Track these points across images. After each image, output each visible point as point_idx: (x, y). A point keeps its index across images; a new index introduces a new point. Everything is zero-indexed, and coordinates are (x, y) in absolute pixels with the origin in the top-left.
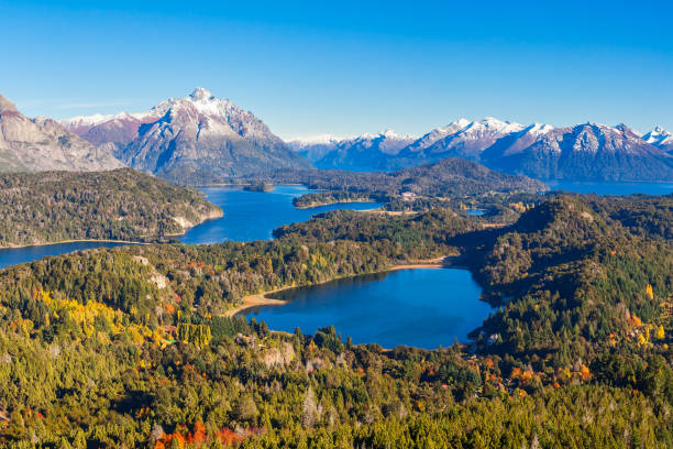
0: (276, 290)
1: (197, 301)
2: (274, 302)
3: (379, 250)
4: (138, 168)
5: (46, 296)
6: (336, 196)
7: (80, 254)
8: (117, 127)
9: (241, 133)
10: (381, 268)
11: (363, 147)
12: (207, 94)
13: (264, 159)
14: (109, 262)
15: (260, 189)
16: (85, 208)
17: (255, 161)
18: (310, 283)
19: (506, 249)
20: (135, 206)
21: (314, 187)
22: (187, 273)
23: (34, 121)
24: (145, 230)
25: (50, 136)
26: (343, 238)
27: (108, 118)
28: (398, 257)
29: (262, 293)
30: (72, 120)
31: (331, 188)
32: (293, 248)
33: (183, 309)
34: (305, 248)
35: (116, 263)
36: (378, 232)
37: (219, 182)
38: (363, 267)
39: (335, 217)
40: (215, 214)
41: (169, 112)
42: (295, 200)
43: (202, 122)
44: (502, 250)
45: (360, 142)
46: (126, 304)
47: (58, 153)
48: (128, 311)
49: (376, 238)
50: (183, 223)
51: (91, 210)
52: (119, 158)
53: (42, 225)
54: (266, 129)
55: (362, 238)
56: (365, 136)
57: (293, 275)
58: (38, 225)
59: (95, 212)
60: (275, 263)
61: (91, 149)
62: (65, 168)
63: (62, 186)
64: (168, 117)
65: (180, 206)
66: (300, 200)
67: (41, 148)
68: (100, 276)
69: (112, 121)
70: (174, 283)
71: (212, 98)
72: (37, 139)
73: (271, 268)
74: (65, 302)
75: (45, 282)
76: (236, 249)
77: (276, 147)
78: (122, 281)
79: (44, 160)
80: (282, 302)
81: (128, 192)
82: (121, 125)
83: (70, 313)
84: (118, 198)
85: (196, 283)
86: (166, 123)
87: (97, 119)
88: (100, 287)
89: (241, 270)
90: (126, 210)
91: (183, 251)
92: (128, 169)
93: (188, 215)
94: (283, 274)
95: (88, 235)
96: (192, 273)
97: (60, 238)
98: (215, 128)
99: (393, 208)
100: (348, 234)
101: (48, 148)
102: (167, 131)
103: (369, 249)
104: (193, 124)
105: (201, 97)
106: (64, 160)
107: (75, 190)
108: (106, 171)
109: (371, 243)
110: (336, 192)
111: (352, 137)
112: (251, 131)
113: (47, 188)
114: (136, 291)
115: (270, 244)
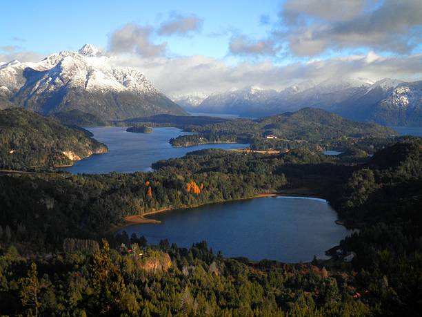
0: (154, 211)
3: (246, 181)
4: (30, 109)
6: (208, 138)
9: (125, 84)
10: (247, 196)
12: (95, 51)
15: (141, 130)
18: (185, 206)
19: (359, 182)
20: (26, 140)
21: (189, 130)
24: (36, 162)
26: (216, 169)
28: (262, 187)
29: (142, 214)
34: (181, 177)
36: (245, 167)
38: (231, 194)
40: (101, 150)
41: (60, 63)
42: (172, 140)
43: (90, 74)
44: (356, 183)
49: (243, 171)
55: (230, 171)
57: (171, 200)
64: (59, 67)
65: (69, 142)
66: (176, 140)
70: (62, 204)
71: (99, 54)
73: (151, 193)
81: (19, 129)
84: (10, 134)
85: (83, 205)
86: (56, 73)
90: (17, 144)
92: (20, 109)
93: (76, 150)
94: (162, 199)
99: (258, 148)
100: (218, 167)
103: (236, 178)
104: (83, 74)
109: (238, 175)
110: (208, 134)
112: (133, 82)
114: (25, 211)
115: (150, 174)
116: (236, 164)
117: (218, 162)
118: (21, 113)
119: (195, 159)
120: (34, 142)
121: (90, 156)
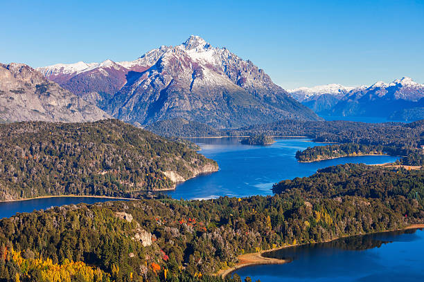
0: (275, 248)
1: (186, 259)
2: (272, 260)
3: (392, 207)
4: (125, 119)
5: (17, 255)
6: (345, 150)
7: (56, 210)
8: (102, 75)
9: (239, 83)
10: (395, 227)
11: (377, 96)
12: (202, 43)
13: (265, 110)
14: (89, 219)
15: (260, 142)
16: (65, 161)
17: (255, 112)
18: (314, 242)
21: (321, 140)
22: (176, 230)
23: (8, 67)
24: (132, 185)
25: (26, 84)
26: (351, 193)
27: (93, 66)
28: (415, 215)
29: (260, 251)
30: (51, 67)
31: (339, 141)
32: (294, 204)
33: (171, 268)
34: (308, 204)
35: (97, 220)
36: (391, 188)
37: (214, 134)
38: (374, 225)
39: (343, 172)
40: (208, 169)
41: (160, 61)
42: (299, 154)
43: (197, 71)
45: (373, 91)
46: (107, 263)
47: (35, 103)
48: (108, 270)
49: (390, 194)
50: (174, 177)
51: (70, 164)
52: (104, 109)
53: (15, 180)
54: (267, 79)
55: (373, 195)
56: (378, 85)
57: (295, 233)
58: (10, 180)
59: (75, 165)
60: (275, 221)
61: (72, 99)
62: (43, 118)
63: (39, 138)
64: (158, 66)
65: (171, 159)
66: (304, 153)
67: (16, 97)
68: (78, 233)
69: (97, 69)
70: (161, 240)
71: (207, 46)
72: (11, 87)
73: (270, 225)
74: (38, 262)
75: (16, 240)
76: (231, 205)
77: (278, 98)
78: (102, 238)
79: (19, 110)
80: (282, 261)
81: (112, 145)
82: (106, 74)
83: (43, 273)
84: (101, 151)
85: (186, 240)
86: (156, 72)
87: (79, 67)
88: (77, 245)
89: (236, 227)
90: (110, 164)
91: (172, 207)
92: (113, 120)
93: (179, 169)
94: (284, 232)
95: (67, 190)
96: (182, 229)
97: (35, 194)
98: (210, 78)
99: (410, 162)
100: (357, 190)
101: (23, 96)
102: (157, 81)
103: (380, 205)
104: (187, 73)
105: (195, 45)
106: (42, 110)
107: (53, 142)
108: (89, 122)
109: (383, 200)
110: (346, 145)
111: (363, 86)
112: (250, 80)
113: (22, 139)
114: (118, 248)
115: (270, 199)
116: (380, 185)
117: (357, 183)
118: (114, 125)
119: (327, 178)
120: (130, 161)
121: (197, 176)
